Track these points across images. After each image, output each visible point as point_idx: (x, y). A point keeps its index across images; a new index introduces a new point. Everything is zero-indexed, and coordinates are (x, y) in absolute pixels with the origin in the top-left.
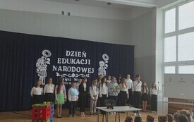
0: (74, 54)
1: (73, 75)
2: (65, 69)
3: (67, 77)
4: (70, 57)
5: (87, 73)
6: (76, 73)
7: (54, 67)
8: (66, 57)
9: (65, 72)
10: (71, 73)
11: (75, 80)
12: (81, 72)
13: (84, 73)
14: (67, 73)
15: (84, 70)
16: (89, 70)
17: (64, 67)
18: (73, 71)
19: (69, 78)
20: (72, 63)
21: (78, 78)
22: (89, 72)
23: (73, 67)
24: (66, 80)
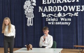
2: (51, 9)
3: (53, 17)
6: (62, 12)
7: (40, 8)
9: (50, 12)
10: (57, 13)
11: (62, 19)
12: (68, 11)
13: (72, 12)
14: (53, 13)
15: (72, 8)
16: (77, 8)
17: (49, 7)
18: (59, 10)
19: (56, 18)
20: (58, 2)
21: (65, 17)
22: (77, 10)
23: (58, 7)
24: (53, 20)
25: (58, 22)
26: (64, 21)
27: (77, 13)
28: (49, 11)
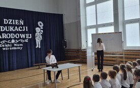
0: (12, 22)
1: (13, 41)
2: (5, 36)
3: (7, 43)
4: (8, 25)
5: (26, 38)
6: (15, 39)
8: (4, 25)
9: (4, 39)
10: (11, 39)
11: (15, 45)
12: (20, 38)
13: (23, 39)
14: (7, 39)
15: (23, 36)
17: (3, 34)
18: (12, 37)
19: (10, 44)
20: (11, 30)
21: (18, 43)
22: (27, 37)
23: (12, 34)
24: (7, 46)
25: (12, 47)
26: (17, 47)
28: (3, 37)
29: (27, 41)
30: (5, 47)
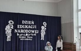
0: (27, 22)
1: (27, 35)
2: (22, 31)
4: (24, 24)
6: (28, 33)
7: (15, 30)
8: (22, 24)
12: (31, 33)
13: (33, 33)
14: (23, 33)
15: (33, 31)
16: (36, 32)
17: (21, 30)
18: (26, 32)
19: (25, 36)
20: (26, 28)
21: (29, 36)
23: (26, 30)
24: (23, 37)
25: (26, 38)
26: (29, 38)
27: (35, 34)
28: (21, 32)
29: (35, 35)
30: (22, 38)
